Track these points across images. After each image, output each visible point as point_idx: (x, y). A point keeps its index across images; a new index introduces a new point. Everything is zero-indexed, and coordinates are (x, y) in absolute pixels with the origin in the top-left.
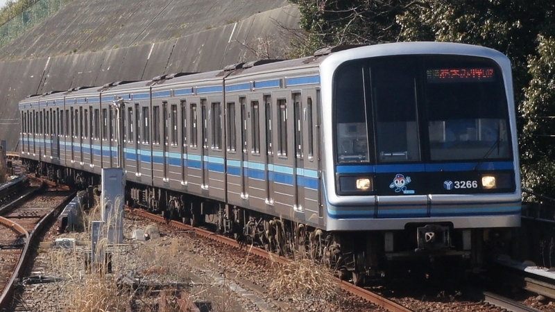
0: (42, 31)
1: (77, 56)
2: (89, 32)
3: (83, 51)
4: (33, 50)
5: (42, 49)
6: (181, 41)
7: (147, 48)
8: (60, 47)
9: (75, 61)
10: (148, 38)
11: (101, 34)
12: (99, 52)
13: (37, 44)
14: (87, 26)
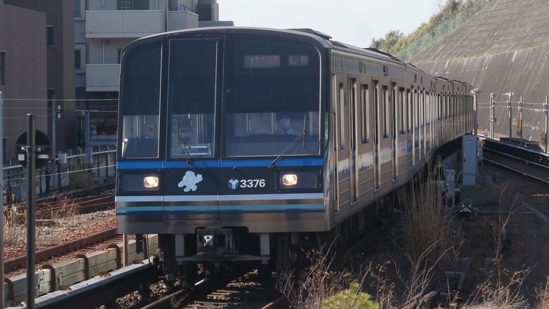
0: (444, 42)
1: (466, 59)
2: (474, 43)
3: (471, 56)
4: (438, 55)
5: (443, 54)
6: (534, 50)
7: (511, 55)
8: (455, 54)
9: (465, 64)
10: (513, 48)
11: (483, 45)
12: (481, 57)
13: (440, 52)
14: (473, 40)
